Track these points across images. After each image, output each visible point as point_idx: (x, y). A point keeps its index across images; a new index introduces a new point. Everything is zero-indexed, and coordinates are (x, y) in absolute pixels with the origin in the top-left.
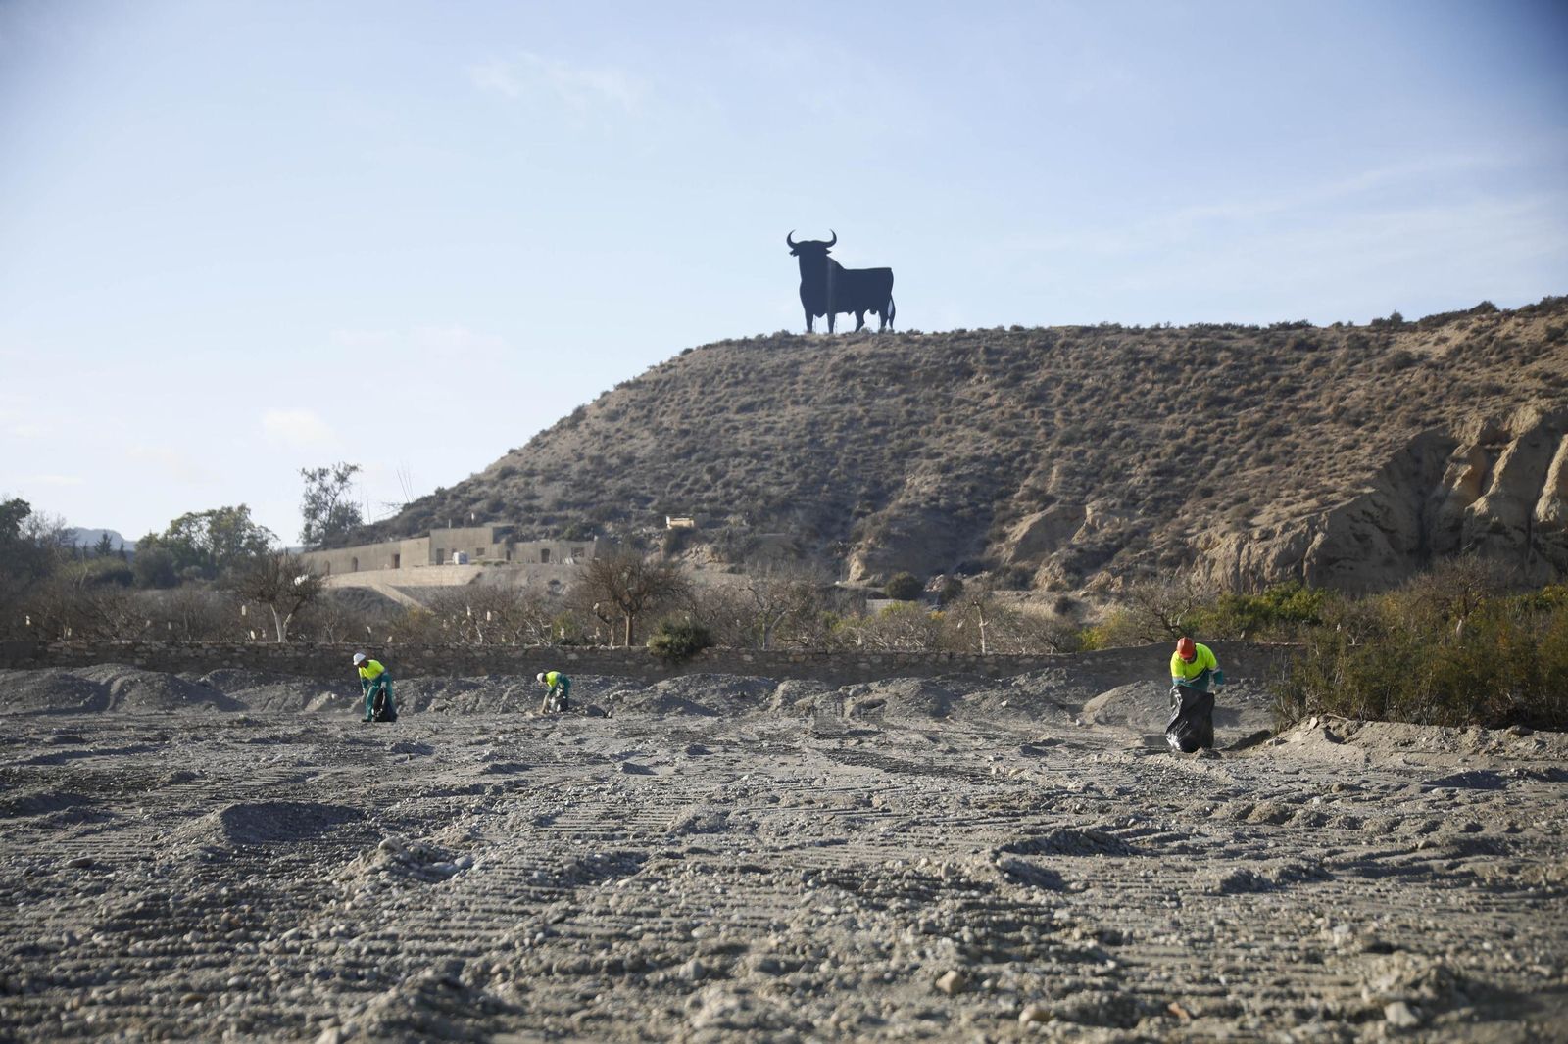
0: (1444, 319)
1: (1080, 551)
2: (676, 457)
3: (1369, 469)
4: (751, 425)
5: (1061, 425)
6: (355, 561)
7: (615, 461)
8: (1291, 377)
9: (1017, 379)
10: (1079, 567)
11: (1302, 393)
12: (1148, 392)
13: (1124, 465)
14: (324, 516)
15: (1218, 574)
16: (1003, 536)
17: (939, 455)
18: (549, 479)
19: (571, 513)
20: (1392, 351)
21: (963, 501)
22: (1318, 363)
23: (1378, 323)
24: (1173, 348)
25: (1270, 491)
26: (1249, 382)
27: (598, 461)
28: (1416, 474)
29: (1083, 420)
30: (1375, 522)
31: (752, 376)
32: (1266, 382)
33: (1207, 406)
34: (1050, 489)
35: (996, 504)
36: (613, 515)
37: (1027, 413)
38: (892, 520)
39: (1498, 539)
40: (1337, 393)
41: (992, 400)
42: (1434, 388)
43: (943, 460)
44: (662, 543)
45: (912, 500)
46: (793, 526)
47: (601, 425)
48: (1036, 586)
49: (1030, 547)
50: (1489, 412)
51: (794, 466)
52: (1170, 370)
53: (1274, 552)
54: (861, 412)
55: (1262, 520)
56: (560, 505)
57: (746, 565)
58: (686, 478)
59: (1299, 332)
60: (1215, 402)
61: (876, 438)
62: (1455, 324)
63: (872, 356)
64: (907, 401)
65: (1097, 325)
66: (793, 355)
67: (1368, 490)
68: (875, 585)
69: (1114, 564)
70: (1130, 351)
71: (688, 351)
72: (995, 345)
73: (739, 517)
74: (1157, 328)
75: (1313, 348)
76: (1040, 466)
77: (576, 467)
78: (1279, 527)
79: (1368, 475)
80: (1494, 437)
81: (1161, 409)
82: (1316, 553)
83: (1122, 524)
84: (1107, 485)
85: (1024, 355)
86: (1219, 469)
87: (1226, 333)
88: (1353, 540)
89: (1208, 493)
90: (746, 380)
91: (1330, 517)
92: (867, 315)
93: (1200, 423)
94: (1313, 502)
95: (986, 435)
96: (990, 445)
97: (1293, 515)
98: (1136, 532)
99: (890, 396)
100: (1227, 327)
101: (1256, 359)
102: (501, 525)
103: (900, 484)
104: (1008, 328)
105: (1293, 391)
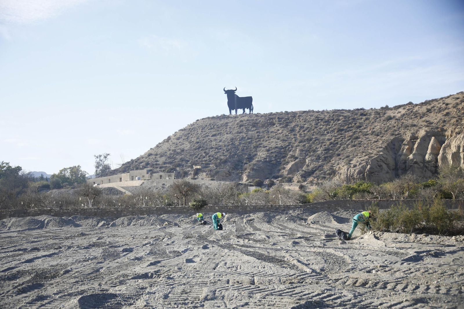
0: (399, 107)
1: (305, 172)
2: (195, 149)
3: (381, 147)
4: (215, 140)
5: (299, 138)
6: (110, 180)
7: (179, 151)
8: (360, 123)
9: (287, 126)
10: (305, 176)
11: (363, 127)
12: (322, 128)
13: (316, 148)
14: (101, 168)
15: (342, 177)
16: (284, 168)
17: (266, 147)
18: (161, 156)
19: (168, 165)
20: (386, 116)
21: (273, 159)
22: (367, 119)
23: (382, 108)
24: (328, 116)
25: (355, 154)
26: (348, 125)
27: (174, 151)
28: (394, 149)
29: (305, 136)
30: (383, 162)
31: (215, 127)
32: (353, 125)
33: (338, 131)
34: (296, 156)
35: (282, 160)
36: (179, 165)
37: (290, 135)
38: (254, 165)
39: (416, 165)
40: (372, 127)
41: (280, 131)
42: (398, 125)
43: (267, 148)
44: (192, 173)
45: (259, 159)
46: (228, 167)
47: (175, 141)
48: (293, 181)
49: (292, 171)
50: (412, 131)
51: (227, 151)
52: (328, 122)
53: (357, 171)
54: (245, 135)
55: (353, 162)
56: (165, 163)
57: (215, 178)
58: (198, 155)
59: (361, 111)
60: (340, 130)
61: (249, 143)
62: (402, 108)
63: (248, 120)
64: (257, 132)
65: (307, 110)
66: (226, 121)
67: (381, 153)
68: (250, 182)
69: (314, 175)
70: (317, 117)
71: (198, 120)
72: (281, 116)
73: (213, 165)
74: (324, 111)
75: (365, 115)
76: (294, 149)
77: (169, 153)
78: (358, 164)
79: (381, 149)
80: (414, 138)
81: (325, 133)
82: (368, 171)
83: (316, 164)
84: (312, 154)
85: (288, 119)
86: (341, 148)
87: (342, 112)
88: (378, 167)
89: (339, 155)
90: (214, 128)
91: (372, 161)
92: (246, 109)
93: (336, 136)
94: (367, 157)
95: (279, 141)
96: (280, 144)
97: (362, 161)
98: (320, 166)
99: (253, 131)
100: (342, 110)
101: (350, 118)
102: (149, 169)
103: (256, 155)
104: (284, 112)
105: (360, 127)
